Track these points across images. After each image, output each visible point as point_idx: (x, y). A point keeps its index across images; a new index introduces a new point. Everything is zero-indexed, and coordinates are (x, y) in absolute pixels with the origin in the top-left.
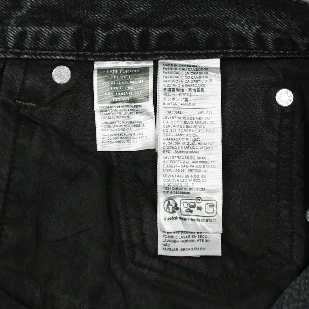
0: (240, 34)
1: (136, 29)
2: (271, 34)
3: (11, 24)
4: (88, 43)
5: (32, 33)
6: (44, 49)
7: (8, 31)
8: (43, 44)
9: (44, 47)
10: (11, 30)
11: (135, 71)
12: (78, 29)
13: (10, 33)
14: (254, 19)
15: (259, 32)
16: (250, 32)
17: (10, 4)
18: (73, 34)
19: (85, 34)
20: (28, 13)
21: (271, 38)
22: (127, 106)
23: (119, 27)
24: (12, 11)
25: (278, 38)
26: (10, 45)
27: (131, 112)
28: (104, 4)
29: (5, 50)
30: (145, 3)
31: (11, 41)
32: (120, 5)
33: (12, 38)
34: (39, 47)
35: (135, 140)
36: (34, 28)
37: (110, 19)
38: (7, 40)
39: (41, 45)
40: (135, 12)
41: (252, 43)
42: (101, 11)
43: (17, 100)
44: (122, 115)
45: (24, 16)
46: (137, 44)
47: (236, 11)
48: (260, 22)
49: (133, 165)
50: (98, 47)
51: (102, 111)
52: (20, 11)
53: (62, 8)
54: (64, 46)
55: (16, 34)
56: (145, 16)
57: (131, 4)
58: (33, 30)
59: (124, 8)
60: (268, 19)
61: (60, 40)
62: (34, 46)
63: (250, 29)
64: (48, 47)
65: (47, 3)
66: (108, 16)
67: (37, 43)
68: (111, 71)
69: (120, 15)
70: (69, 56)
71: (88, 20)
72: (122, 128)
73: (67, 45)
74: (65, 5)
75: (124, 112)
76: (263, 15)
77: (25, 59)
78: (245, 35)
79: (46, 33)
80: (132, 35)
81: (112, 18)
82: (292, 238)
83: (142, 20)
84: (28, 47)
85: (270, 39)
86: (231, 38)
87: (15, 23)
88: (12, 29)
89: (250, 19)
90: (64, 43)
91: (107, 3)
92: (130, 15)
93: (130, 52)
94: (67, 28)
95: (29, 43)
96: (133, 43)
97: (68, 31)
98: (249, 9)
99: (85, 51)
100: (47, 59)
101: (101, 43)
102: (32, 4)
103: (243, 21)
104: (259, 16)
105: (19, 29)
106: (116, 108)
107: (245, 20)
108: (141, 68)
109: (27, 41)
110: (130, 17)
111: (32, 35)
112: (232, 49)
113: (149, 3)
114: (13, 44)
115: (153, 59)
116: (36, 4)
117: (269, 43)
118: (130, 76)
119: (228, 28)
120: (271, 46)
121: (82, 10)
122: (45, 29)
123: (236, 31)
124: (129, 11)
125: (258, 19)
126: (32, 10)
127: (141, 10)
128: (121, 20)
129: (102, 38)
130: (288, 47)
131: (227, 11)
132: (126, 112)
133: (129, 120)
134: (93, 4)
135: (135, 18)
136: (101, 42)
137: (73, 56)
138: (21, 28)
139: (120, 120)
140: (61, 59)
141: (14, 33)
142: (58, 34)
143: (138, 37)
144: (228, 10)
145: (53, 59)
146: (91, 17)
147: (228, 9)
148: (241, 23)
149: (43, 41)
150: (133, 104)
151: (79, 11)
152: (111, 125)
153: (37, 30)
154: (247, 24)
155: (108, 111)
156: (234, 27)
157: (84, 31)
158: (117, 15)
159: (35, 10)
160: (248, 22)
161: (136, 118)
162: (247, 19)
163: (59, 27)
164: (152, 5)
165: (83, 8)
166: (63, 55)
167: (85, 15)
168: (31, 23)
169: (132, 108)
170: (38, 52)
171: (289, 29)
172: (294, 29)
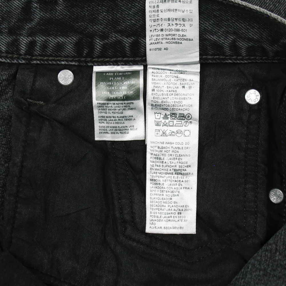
1: (128, 39)
2: (245, 43)
3: (23, 34)
4: (88, 50)
5: (40, 42)
6: (51, 56)
7: (20, 40)
8: (50, 51)
9: (50, 54)
10: (23, 39)
11: (128, 73)
12: (79, 38)
13: (22, 42)
14: (230, 30)
15: (234, 41)
16: (226, 42)
17: (22, 17)
18: (75, 43)
19: (85, 43)
20: (38, 25)
21: (245, 47)
22: (121, 103)
23: (114, 37)
24: (24, 23)
25: (251, 46)
26: (22, 52)
27: (124, 108)
28: (101, 17)
29: (18, 56)
30: (136, 17)
31: (23, 49)
32: (114, 18)
33: (23, 46)
34: (47, 54)
35: (127, 131)
36: (42, 38)
37: (106, 30)
38: (20, 48)
39: (48, 53)
40: (128, 25)
41: (228, 51)
42: (99, 24)
43: (28, 99)
44: (117, 111)
45: (34, 28)
46: (128, 51)
47: (214, 24)
48: (235, 33)
49: (125, 152)
50: (96, 54)
51: (100, 107)
52: (31, 23)
53: (67, 21)
54: (68, 53)
55: (27, 43)
56: (136, 27)
57: (124, 17)
58: (41, 40)
59: (118, 21)
60: (242, 30)
61: (64, 48)
62: (42, 53)
63: (226, 40)
64: (54, 54)
65: (54, 17)
66: (105, 27)
67: (45, 50)
68: (107, 74)
69: (114, 27)
70: (71, 61)
71: (88, 31)
72: (116, 121)
73: (70, 52)
74: (69, 18)
75: (119, 108)
76: (238, 26)
77: (34, 64)
78: (222, 45)
79: (52, 42)
80: (125, 44)
81: (108, 29)
83: (133, 31)
84: (37, 54)
85: (244, 47)
86: (210, 47)
87: (26, 34)
88: (24, 39)
89: (226, 30)
90: (68, 51)
91: (104, 17)
92: (123, 26)
93: (123, 58)
94: (70, 38)
95: (38, 51)
96: (125, 51)
97: (71, 40)
98: (225, 21)
99: (86, 57)
100: (53, 64)
101: (99, 51)
102: (40, 17)
103: (220, 33)
104: (234, 28)
105: (30, 39)
106: (112, 105)
107: (221, 32)
108: (133, 71)
109: (36, 49)
110: (123, 29)
111: (40, 44)
112: (210, 56)
113: (139, 17)
114: (25, 51)
115: (143, 64)
116: (44, 17)
117: (243, 51)
118: (123, 78)
119: (207, 39)
120: (244, 53)
121: (84, 22)
122: (51, 39)
124: (122, 23)
125: (233, 30)
126: (41, 22)
127: (132, 22)
128: (115, 31)
129: (99, 46)
130: (258, 53)
131: (206, 24)
132: (120, 108)
133: (122, 115)
134: (93, 17)
135: (127, 29)
136: (98, 49)
137: (75, 61)
138: (32, 38)
139: (114, 115)
140: (65, 64)
141: (25, 42)
142: (63, 43)
143: (130, 45)
144: (207, 23)
145: (58, 64)
146: (91, 28)
147: (207, 22)
148: (218, 34)
149: (50, 49)
150: (126, 102)
151: (81, 23)
152: (107, 119)
153: (45, 40)
154: (223, 35)
155: (105, 107)
156: (212, 38)
157: (85, 40)
158: (112, 27)
159: (43, 22)
160: (224, 33)
161: (128, 113)
162: (223, 31)
163: (63, 37)
165: (84, 21)
166: (67, 61)
167: (85, 26)
168: (39, 33)
169: (125, 105)
170: (46, 58)
171: (261, 38)
172: (265, 38)
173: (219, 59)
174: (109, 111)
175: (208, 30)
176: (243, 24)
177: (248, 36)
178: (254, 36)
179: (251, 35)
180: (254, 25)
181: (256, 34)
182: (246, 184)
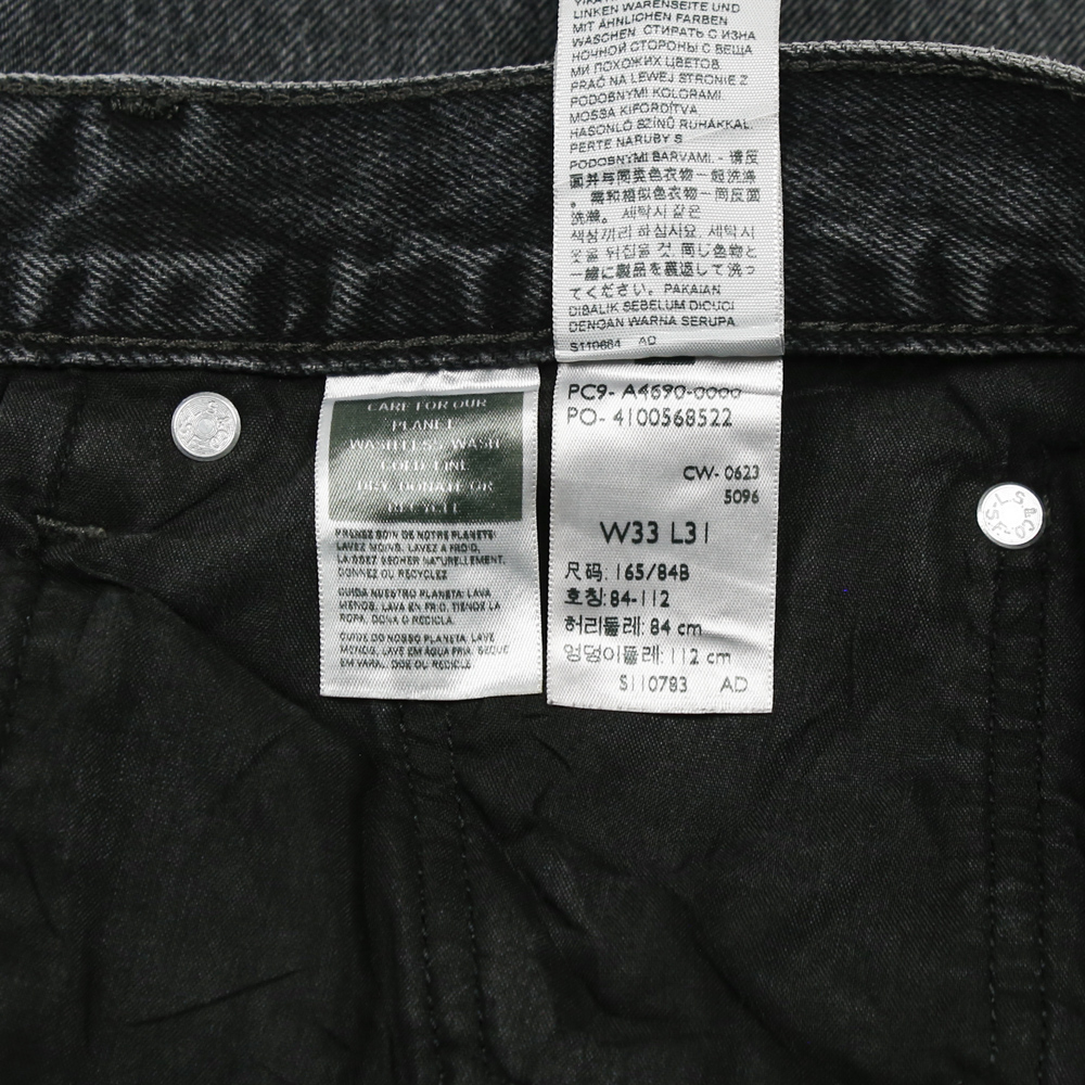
0: (864, 259)
1: (476, 253)
2: (984, 251)
3: (33, 245)
4: (305, 309)
5: (104, 273)
6: (146, 331)
7: (19, 267)
8: (143, 313)
9: (145, 325)
10: (30, 263)
11: (470, 403)
12: (268, 260)
13: (29, 273)
14: (916, 201)
15: (935, 247)
16: (901, 251)
17: (36, 178)
18: (250, 278)
19: (294, 279)
20: (98, 209)
21: (982, 267)
22: (440, 534)
23: (417, 249)
24: (42, 201)
26: (25, 316)
27: (453, 555)
28: (367, 170)
29: (7, 336)
30: (511, 163)
31: (30, 301)
32: (421, 170)
33: (32, 292)
34: (129, 324)
35: (463, 659)
36: (113, 257)
37: (384, 221)
38: (16, 298)
39: (135, 318)
40: (476, 195)
41: (908, 292)
42: (355, 195)
43: (42, 516)
44: (421, 566)
45: (82, 219)
46: (475, 304)
47: (847, 177)
48: (936, 212)
49: (451, 750)
50: (338, 321)
51: (345, 546)
52: (70, 200)
53: (220, 192)
54: (219, 320)
55: (50, 278)
56: (513, 207)
57: (462, 165)
58: (109, 265)
59: (435, 179)
60: (970, 193)
61: (203, 299)
62: (109, 322)
63: (899, 239)
64: (161, 323)
65: (166, 175)
66: (379, 208)
67: (122, 309)
68: (384, 406)
69: (419, 206)
70: (232, 354)
71: (308, 229)
72: (417, 613)
73: (229, 316)
74: (231, 180)
75: (429, 556)
76: (952, 181)
77: (74, 365)
78: (884, 263)
79: (153, 275)
80: (461, 273)
81: (394, 218)
82: (1044, 1014)
83: (499, 224)
84: (89, 325)
85: (979, 271)
86: (829, 277)
87: (46, 242)
88: (36, 262)
89: (898, 201)
90: (219, 310)
91: (377, 166)
92: (456, 203)
93: (454, 335)
94: (230, 258)
95: (91, 310)
96: (462, 302)
97: (234, 267)
98: (892, 164)
99: (296, 336)
100: (155, 369)
101: (350, 307)
102: (111, 178)
103: (872, 213)
104: (932, 190)
105: (61, 263)
106: (400, 539)
107: (879, 209)
108: (494, 394)
109: (84, 303)
110: (455, 213)
111: (103, 281)
112: (831, 320)
113: (528, 163)
114: (37, 312)
115: (537, 356)
116: (126, 178)
117: (974, 289)
118: (450, 421)
119: (817, 242)
121: (292, 196)
122: (151, 262)
123: (848, 250)
124: (452, 190)
125: (929, 199)
126: (113, 199)
127: (496, 185)
128: (425, 225)
129: (353, 287)
131: (812, 175)
132: (434, 555)
133: (442, 586)
134: (330, 172)
135: (473, 213)
136: (348, 300)
137: (247, 355)
138: (69, 258)
139: (410, 585)
140: (204, 368)
141: (41, 275)
142: (199, 280)
143: (483, 277)
144: (815, 172)
145: (176, 368)
146: (319, 215)
147: (814, 166)
148: (866, 218)
149: (142, 302)
150: (461, 528)
151: (279, 200)
152: (378, 602)
153: (125, 266)
154: (887, 222)
155: (367, 547)
156: (840, 234)
157: (293, 268)
158: (410, 206)
159: (123, 196)
160: (889, 214)
161: (469, 577)
162: (887, 204)
163: (200, 252)
164: (537, 170)
165: (295, 189)
166: (212, 353)
167: (297, 211)
168: (102, 240)
169: (456, 541)
170: (125, 341)
171: (1050, 225)
172: (1070, 222)
173: (868, 336)
174: (387, 567)
175: (820, 202)
176: (971, 171)
177: (995, 220)
178: (1023, 217)
179: (1009, 214)
180: (1019, 171)
181: (1027, 208)
182: (992, 883)
